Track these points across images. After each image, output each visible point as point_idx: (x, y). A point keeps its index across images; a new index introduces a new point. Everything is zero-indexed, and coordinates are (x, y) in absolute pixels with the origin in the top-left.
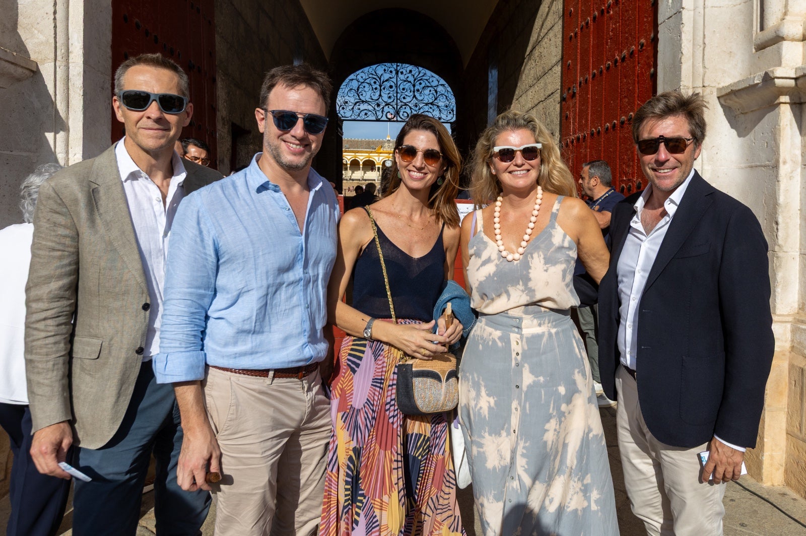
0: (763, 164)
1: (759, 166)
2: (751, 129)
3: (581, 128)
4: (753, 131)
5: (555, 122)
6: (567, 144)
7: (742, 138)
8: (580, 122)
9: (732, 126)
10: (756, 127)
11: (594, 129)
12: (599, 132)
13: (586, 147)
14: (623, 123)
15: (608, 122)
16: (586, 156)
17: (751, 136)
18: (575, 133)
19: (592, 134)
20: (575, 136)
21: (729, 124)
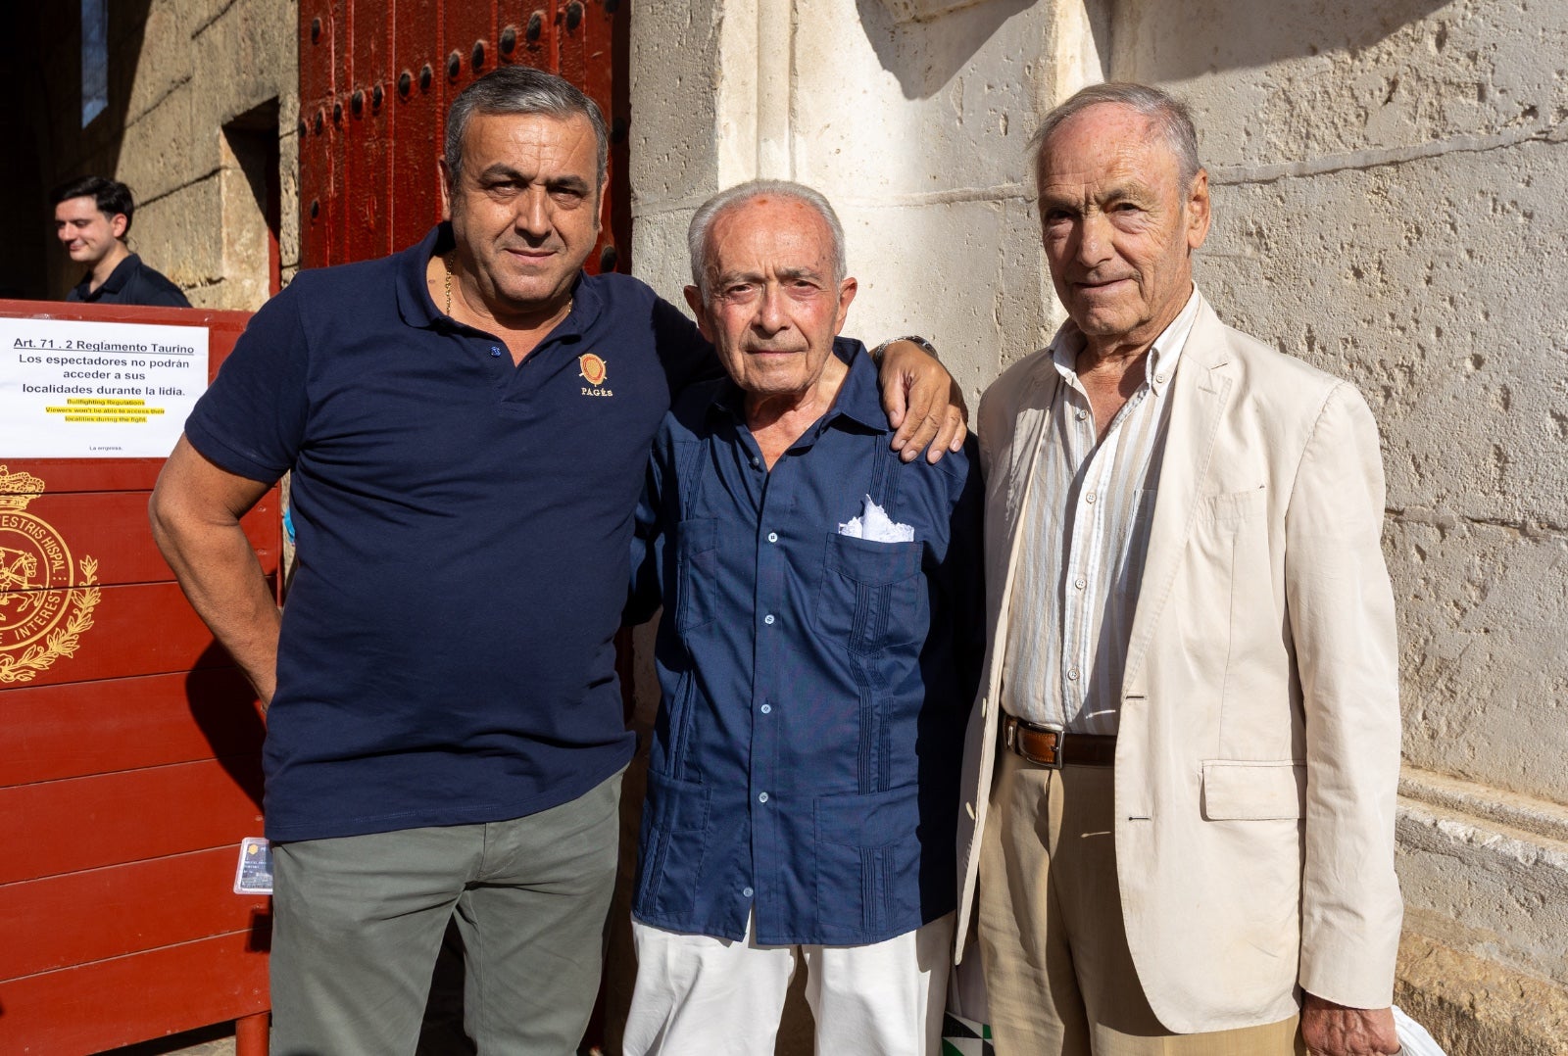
0: (992, 190)
1: (977, 197)
2: (949, 75)
3: (367, 68)
4: (956, 78)
5: (283, 62)
6: (320, 123)
7: (917, 102)
8: (361, 48)
9: (887, 62)
10: (968, 66)
11: (407, 72)
12: (426, 82)
13: (383, 134)
14: (508, 46)
15: (458, 46)
16: (382, 162)
17: (948, 94)
18: (344, 86)
19: (404, 89)
20: (346, 96)
21: (874, 55)
